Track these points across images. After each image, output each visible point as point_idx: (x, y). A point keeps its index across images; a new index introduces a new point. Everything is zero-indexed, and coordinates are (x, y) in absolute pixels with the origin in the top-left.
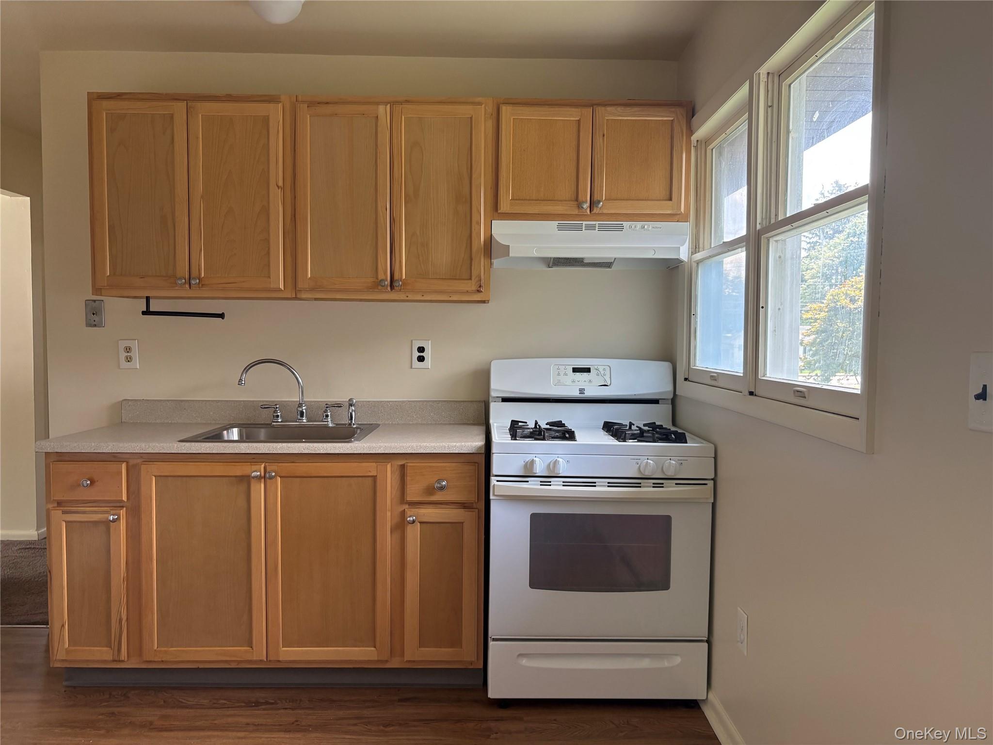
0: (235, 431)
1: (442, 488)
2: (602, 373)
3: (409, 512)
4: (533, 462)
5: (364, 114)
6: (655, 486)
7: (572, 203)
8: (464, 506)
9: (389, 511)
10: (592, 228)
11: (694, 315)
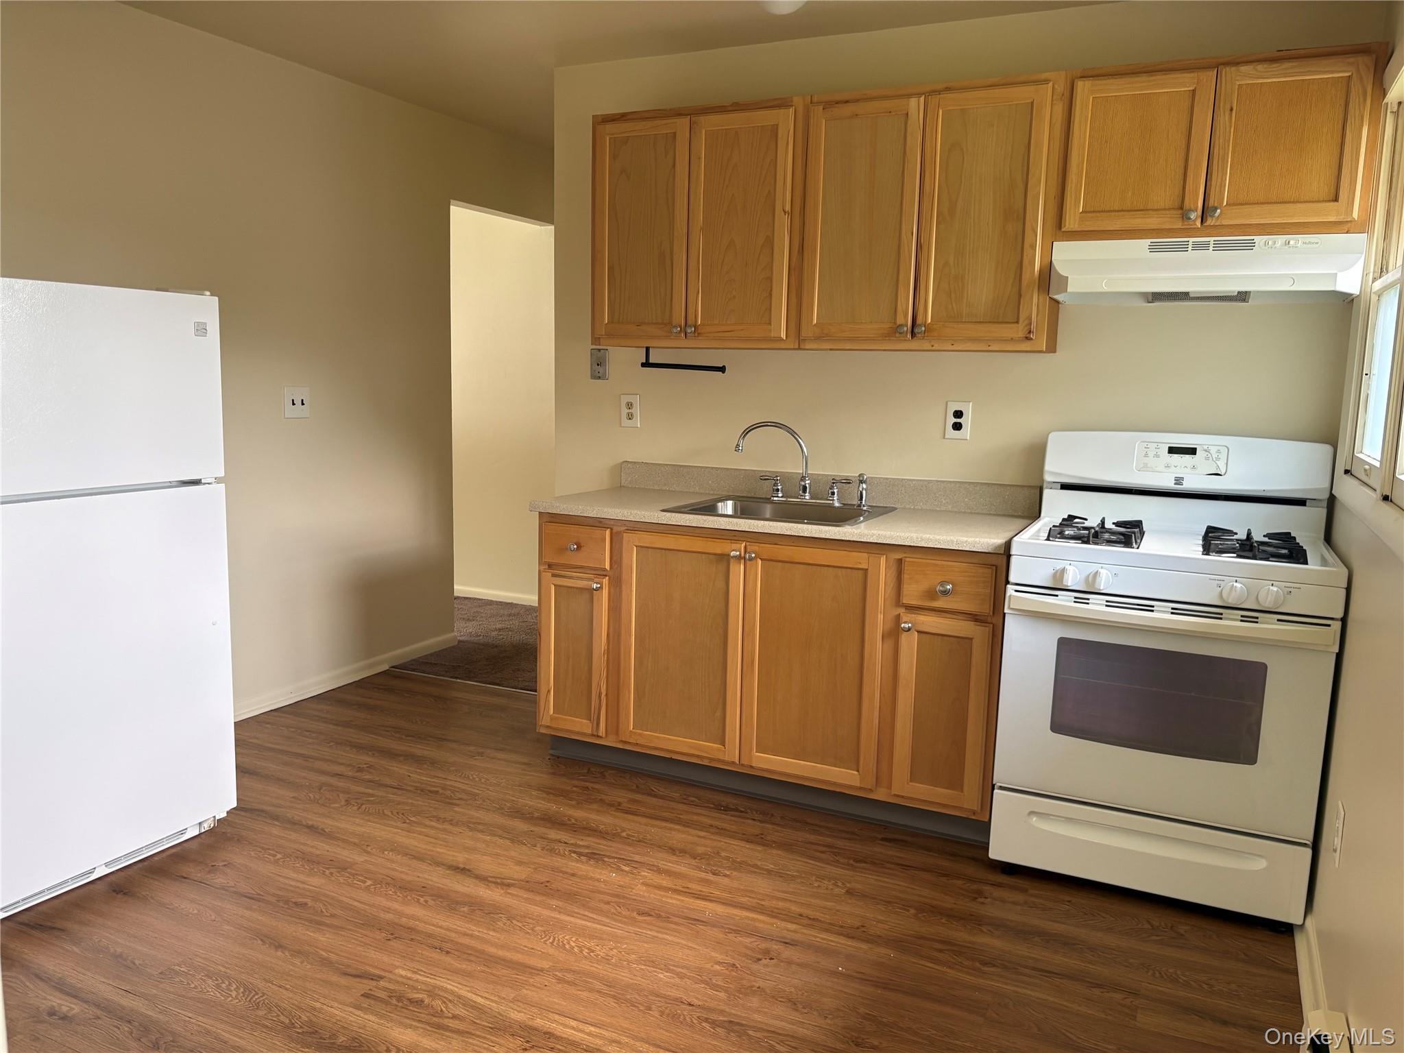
0: (730, 503)
1: (945, 593)
2: (1215, 456)
3: (904, 618)
4: (1063, 571)
5: (890, 112)
6: (1244, 619)
7: (1175, 212)
8: (975, 618)
9: (881, 612)
10: (1205, 246)
11: (1366, 374)
